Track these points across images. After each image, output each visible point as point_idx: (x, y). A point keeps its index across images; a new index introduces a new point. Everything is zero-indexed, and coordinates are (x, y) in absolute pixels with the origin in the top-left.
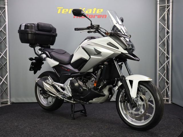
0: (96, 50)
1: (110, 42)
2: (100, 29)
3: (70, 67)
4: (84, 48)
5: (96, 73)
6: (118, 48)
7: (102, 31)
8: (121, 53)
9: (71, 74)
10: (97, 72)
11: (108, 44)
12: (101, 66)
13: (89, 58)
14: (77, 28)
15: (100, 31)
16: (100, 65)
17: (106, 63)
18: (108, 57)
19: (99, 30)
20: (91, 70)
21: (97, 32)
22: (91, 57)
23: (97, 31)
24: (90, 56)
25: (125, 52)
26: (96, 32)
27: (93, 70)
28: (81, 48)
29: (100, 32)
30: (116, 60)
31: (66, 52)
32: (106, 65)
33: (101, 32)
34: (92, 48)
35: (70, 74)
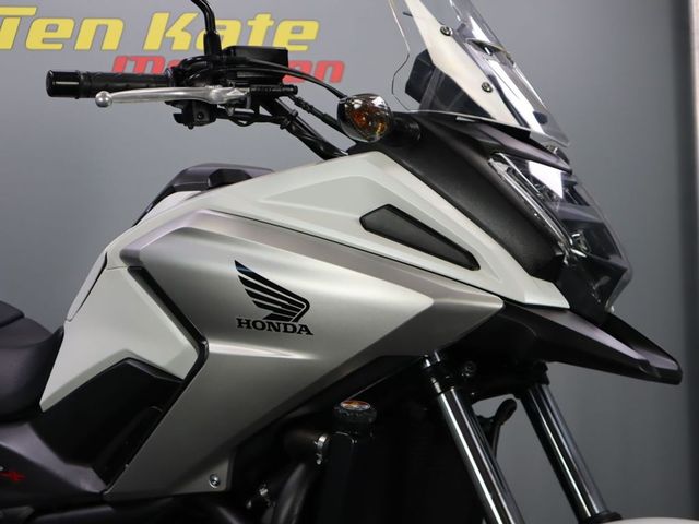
0: (255, 284)
1: (389, 207)
2: (292, 92)
3: (26, 444)
4: (140, 270)
5: (261, 506)
6: (470, 262)
7: (310, 109)
8: (500, 305)
9: (39, 511)
10: (275, 495)
11: (368, 224)
12: (302, 435)
13: (194, 356)
14: (74, 76)
15: (299, 102)
16: (300, 423)
17: (355, 406)
18: (376, 344)
19: (286, 101)
20: (217, 480)
21: (264, 119)
22: (215, 347)
23: (263, 111)
24: (198, 339)
25: (541, 294)
26: (256, 118)
27: (236, 475)
28: (123, 270)
29: (293, 118)
30: (449, 372)
31: (21, 316)
32: (352, 423)
33: (304, 115)
34: (217, 263)
35: (26, 510)
